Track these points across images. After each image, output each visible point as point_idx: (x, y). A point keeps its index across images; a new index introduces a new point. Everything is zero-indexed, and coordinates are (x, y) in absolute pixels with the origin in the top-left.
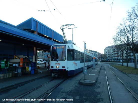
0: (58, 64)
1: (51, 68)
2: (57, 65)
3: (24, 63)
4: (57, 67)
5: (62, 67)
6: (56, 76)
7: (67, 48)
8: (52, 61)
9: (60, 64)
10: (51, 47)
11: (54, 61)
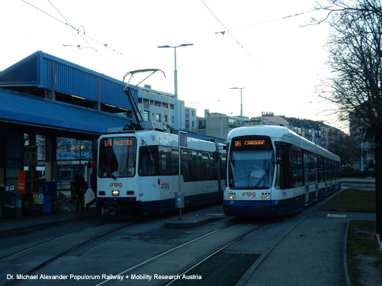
0: (116, 185)
1: (98, 196)
2: (114, 187)
3: (27, 185)
4: (114, 192)
5: (126, 193)
6: (112, 213)
7: (139, 144)
8: (102, 177)
9: (120, 185)
10: (99, 140)
11: (105, 177)
